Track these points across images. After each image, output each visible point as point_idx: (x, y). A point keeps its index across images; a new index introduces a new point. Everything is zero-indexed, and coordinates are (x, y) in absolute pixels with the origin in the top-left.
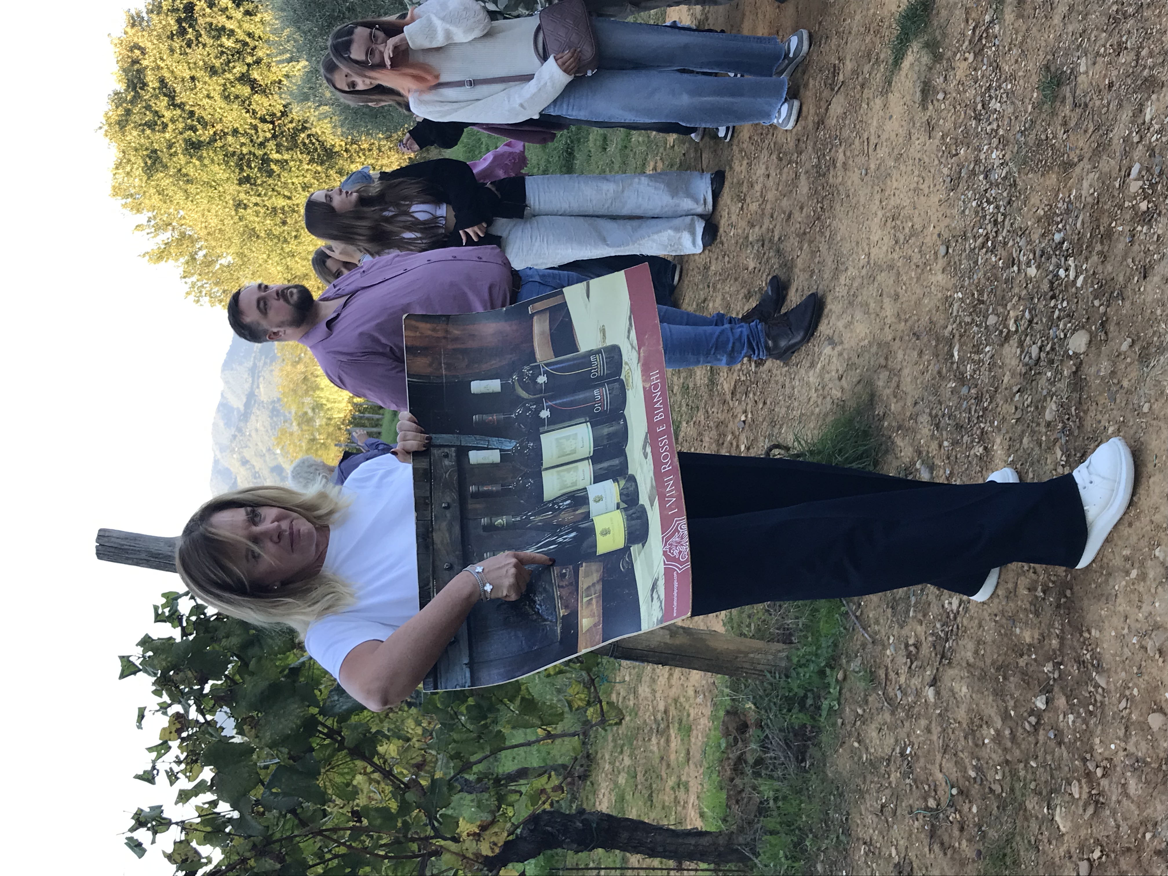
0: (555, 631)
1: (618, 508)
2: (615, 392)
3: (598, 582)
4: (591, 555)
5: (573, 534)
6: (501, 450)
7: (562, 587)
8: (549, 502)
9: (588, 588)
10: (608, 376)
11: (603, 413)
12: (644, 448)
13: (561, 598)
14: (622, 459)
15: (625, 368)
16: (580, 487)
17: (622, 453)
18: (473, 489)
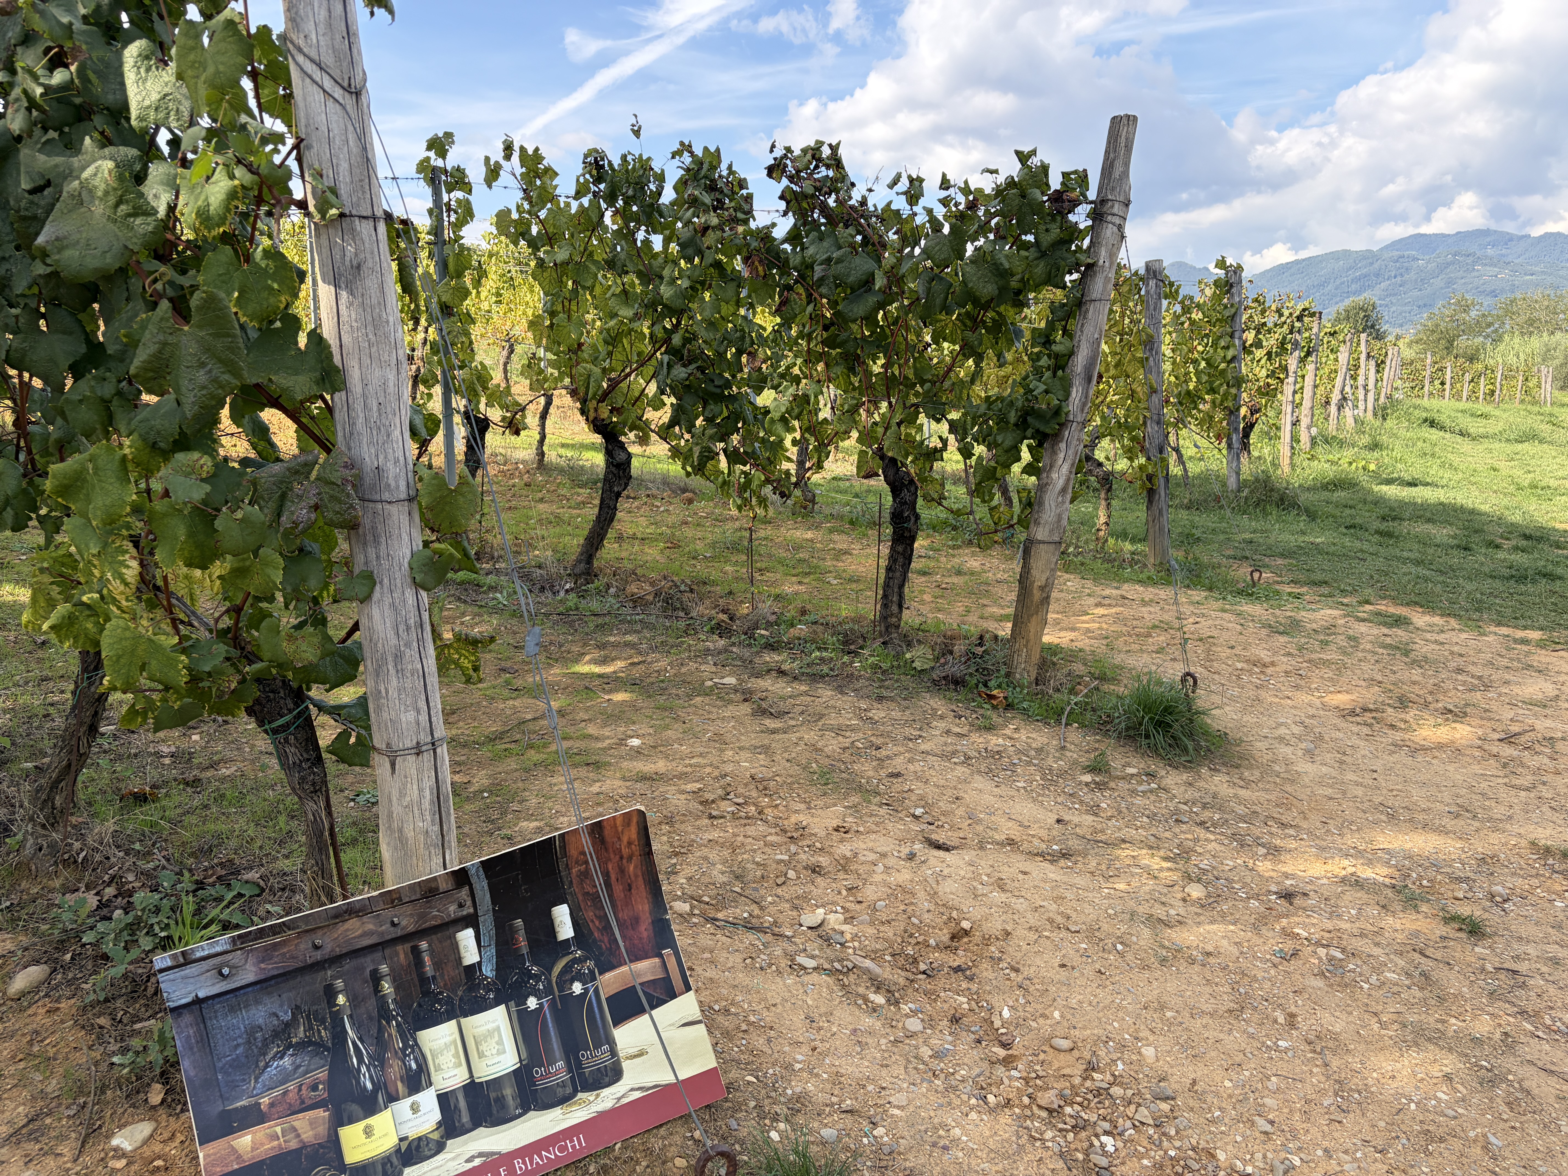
0: (239, 1098)
1: (401, 1140)
2: (560, 1092)
3: (301, 1141)
4: (341, 1119)
5: (369, 1086)
6: (479, 963)
7: (300, 1090)
8: (415, 1040)
9: (294, 1129)
10: (581, 1075)
11: (532, 1081)
12: (481, 1155)
13: (285, 1093)
14: (469, 1125)
15: (590, 1096)
16: (434, 1078)
17: (477, 1123)
18: (424, 945)
